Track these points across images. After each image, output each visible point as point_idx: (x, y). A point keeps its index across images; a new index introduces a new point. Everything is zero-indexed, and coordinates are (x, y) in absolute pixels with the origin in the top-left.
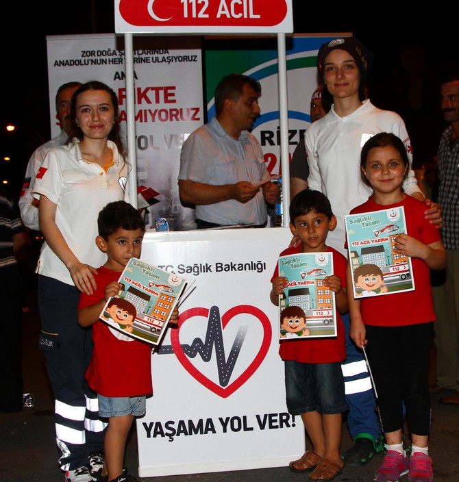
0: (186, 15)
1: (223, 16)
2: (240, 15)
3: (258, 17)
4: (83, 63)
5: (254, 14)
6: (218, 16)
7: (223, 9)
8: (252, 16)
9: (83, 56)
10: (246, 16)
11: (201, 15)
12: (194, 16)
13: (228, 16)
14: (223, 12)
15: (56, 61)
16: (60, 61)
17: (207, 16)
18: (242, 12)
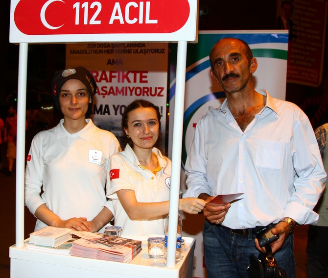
0: (77, 23)
1: (117, 22)
2: (135, 20)
3: (155, 22)
4: (88, 52)
5: (151, 18)
6: (111, 22)
7: (117, 14)
8: (148, 21)
9: (88, 47)
10: (141, 22)
11: (93, 22)
12: (86, 23)
13: (122, 22)
14: (117, 18)
15: (71, 51)
16: (74, 51)
17: (99, 22)
18: (138, 17)
